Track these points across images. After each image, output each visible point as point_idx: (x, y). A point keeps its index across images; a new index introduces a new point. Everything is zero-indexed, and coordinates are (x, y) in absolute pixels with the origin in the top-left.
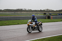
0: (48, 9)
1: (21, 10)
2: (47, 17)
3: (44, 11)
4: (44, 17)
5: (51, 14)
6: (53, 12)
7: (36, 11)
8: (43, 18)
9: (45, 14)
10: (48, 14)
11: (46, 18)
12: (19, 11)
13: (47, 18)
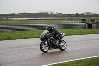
0: (88, 13)
1: (45, 15)
2: (87, 25)
3: (82, 15)
4: (82, 25)
5: (93, 21)
6: (97, 18)
7: (69, 16)
8: (81, 28)
9: (83, 20)
10: (88, 21)
11: (85, 28)
12: (42, 16)
13: (87, 27)
